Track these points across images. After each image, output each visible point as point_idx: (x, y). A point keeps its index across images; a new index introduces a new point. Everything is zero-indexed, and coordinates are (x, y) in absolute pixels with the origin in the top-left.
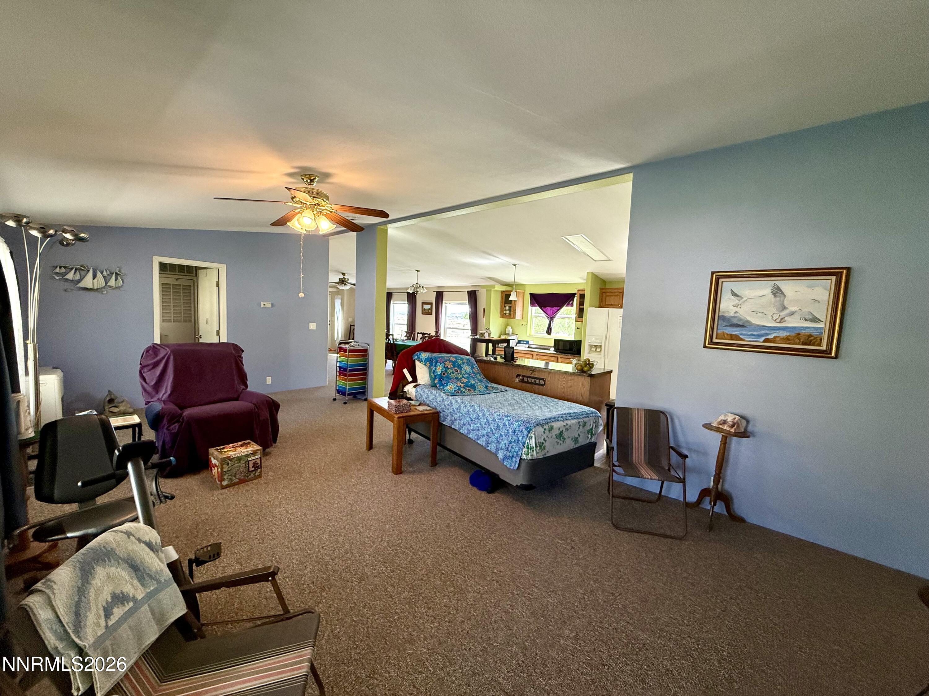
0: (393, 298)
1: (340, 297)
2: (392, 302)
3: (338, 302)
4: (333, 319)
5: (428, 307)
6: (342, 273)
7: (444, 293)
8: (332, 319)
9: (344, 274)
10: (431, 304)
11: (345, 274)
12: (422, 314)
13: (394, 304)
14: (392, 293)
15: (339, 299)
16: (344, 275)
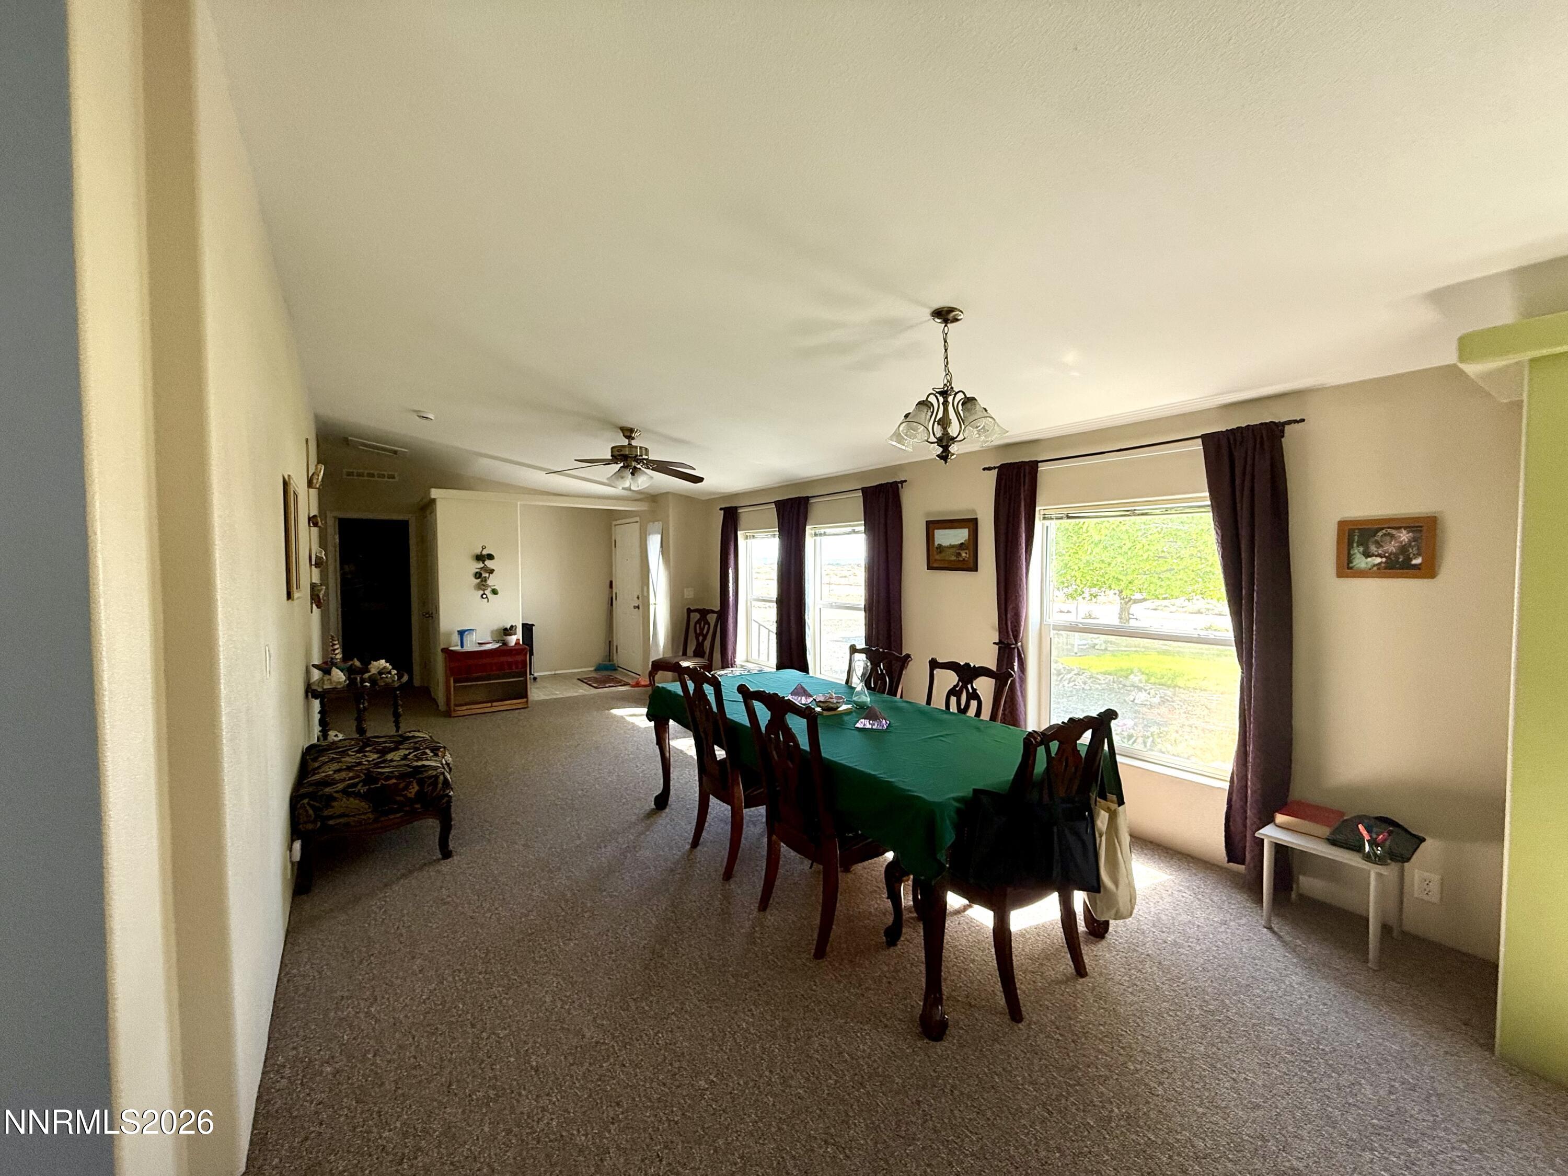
0: (812, 515)
1: (658, 525)
2: (809, 529)
3: (654, 543)
4: (645, 594)
5: (960, 536)
6: (623, 429)
7: (1042, 468)
8: (642, 591)
9: (628, 432)
10: (972, 524)
11: (632, 430)
12: (930, 568)
13: (818, 538)
14: (808, 498)
15: (657, 533)
16: (629, 438)
